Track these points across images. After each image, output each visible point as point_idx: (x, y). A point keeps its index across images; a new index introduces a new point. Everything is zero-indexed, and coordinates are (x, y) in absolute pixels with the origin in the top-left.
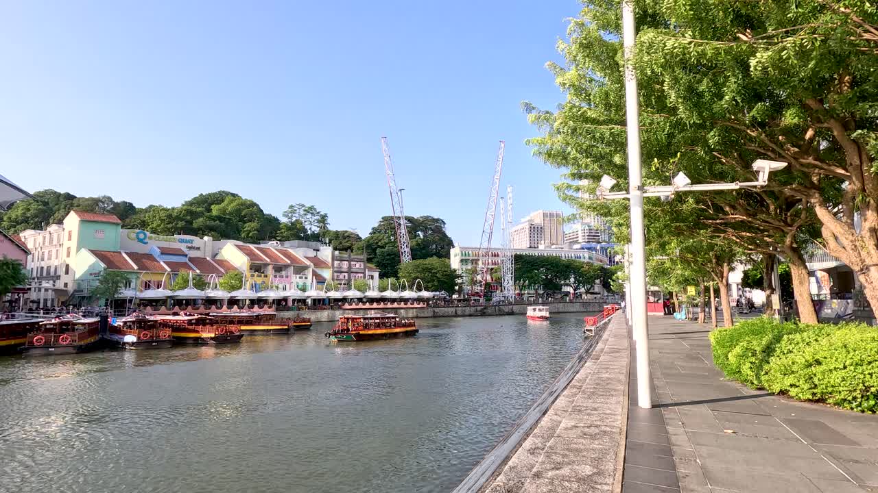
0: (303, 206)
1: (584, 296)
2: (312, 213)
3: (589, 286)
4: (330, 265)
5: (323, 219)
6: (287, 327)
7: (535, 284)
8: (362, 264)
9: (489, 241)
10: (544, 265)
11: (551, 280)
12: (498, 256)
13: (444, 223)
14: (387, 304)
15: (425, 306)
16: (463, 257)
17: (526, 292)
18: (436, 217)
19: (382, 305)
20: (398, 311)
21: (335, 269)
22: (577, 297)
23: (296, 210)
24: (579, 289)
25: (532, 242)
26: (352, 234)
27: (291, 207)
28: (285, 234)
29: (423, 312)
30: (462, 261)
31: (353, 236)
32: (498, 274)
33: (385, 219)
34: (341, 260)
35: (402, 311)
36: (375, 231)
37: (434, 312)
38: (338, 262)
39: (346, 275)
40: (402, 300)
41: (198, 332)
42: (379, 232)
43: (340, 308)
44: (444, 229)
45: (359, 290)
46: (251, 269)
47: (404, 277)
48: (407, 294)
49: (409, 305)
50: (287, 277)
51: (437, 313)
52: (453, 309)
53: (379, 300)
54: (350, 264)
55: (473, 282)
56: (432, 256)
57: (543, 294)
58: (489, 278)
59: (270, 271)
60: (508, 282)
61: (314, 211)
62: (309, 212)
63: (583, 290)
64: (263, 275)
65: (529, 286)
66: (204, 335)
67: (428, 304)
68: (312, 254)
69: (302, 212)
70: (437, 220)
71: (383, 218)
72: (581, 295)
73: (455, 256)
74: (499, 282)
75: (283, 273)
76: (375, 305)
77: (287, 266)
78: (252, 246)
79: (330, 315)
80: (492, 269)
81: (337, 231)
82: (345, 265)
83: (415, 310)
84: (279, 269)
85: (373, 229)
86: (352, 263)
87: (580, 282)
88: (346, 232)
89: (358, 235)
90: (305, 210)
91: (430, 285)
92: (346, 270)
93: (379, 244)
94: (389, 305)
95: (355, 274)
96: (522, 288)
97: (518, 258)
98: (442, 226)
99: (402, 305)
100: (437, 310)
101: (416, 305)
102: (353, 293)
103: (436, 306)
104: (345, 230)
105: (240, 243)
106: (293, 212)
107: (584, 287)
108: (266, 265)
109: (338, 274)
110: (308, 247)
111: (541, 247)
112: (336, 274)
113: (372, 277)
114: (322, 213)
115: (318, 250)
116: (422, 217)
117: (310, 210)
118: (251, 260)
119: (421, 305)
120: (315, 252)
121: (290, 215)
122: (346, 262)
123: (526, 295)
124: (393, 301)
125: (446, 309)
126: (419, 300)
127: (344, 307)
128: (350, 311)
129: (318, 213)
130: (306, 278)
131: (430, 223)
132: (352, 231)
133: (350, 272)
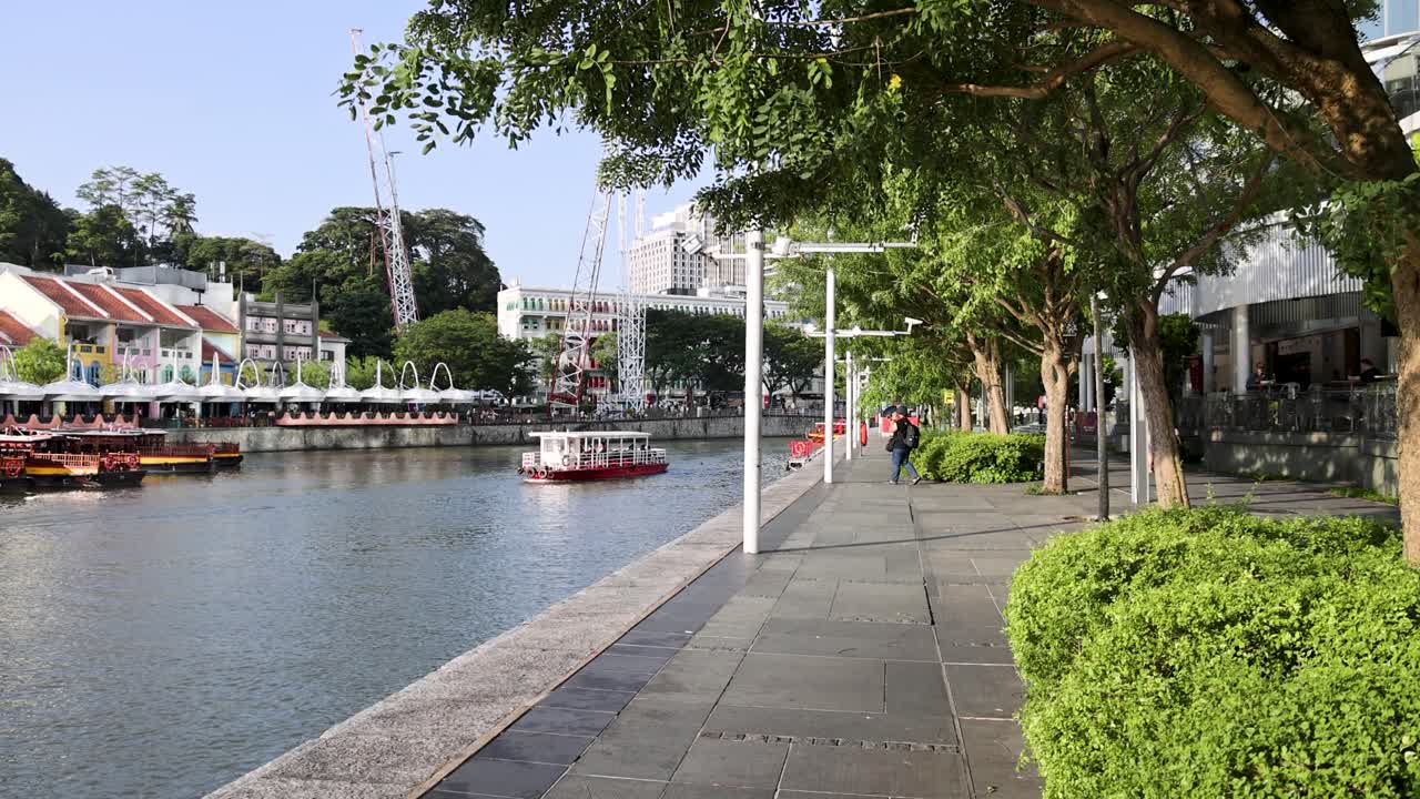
0: (131, 172)
1: (789, 402)
2: (155, 193)
3: (800, 382)
4: (236, 325)
5: (182, 209)
6: (205, 460)
7: (689, 375)
8: (309, 325)
9: (594, 277)
10: (709, 334)
11: (722, 367)
12: (607, 310)
13: (481, 228)
14: (373, 417)
15: (456, 421)
16: (529, 312)
17: (667, 392)
18: (461, 214)
19: (363, 419)
20: (398, 430)
21: (248, 336)
22: (775, 405)
23: (112, 183)
24: (781, 387)
25: (679, 276)
26: (260, 246)
27: (99, 174)
28: (88, 244)
29: (453, 436)
30: (525, 319)
31: (261, 252)
32: (608, 352)
33: (342, 214)
34: (262, 315)
35: (407, 431)
36: (311, 241)
37: (475, 434)
38: (255, 320)
39: (273, 348)
40: (405, 407)
41: (60, 465)
42: (322, 244)
43: (273, 423)
44: (479, 242)
45: (312, 385)
46: (66, 333)
47: (408, 357)
48: (418, 395)
49: (421, 419)
50: (147, 353)
51: (481, 436)
52: (516, 429)
53: (356, 408)
54: (281, 327)
55: (552, 370)
56: (453, 307)
57: (705, 397)
58: (585, 360)
59: (109, 338)
60: (632, 369)
61: (160, 188)
62: (147, 189)
63: (787, 390)
64: (94, 347)
65: (675, 378)
66: (77, 471)
67: (463, 418)
68: (189, 298)
69: (128, 189)
70: (464, 220)
71: (334, 212)
72: (783, 400)
73: (510, 307)
74: (608, 372)
75: (138, 343)
76: (348, 419)
77: (145, 329)
78: (59, 280)
79: (252, 438)
80: (592, 340)
81: (220, 240)
82: (270, 327)
83: (433, 429)
84: (126, 335)
85: (307, 235)
86: (287, 322)
87: (782, 373)
88: (244, 242)
89: (271, 251)
90: (138, 185)
91: (467, 375)
92: (273, 339)
93: (328, 273)
94: (379, 419)
95: (293, 349)
96: (659, 384)
97: (654, 318)
98: (478, 235)
99: (408, 419)
100: (481, 430)
101: (436, 419)
102: (298, 392)
103: (477, 422)
104: (239, 237)
105: (27, 271)
106: (105, 187)
107: (789, 383)
108: (101, 325)
109: (255, 347)
110: (180, 283)
111: (703, 293)
112: (249, 347)
113: (331, 356)
114: (181, 193)
115: (203, 291)
116: (427, 213)
117: (152, 184)
118: (67, 312)
119: (448, 419)
120: (196, 294)
121: (96, 194)
122: (273, 321)
123: (667, 399)
124: (386, 409)
125: (501, 429)
126: (443, 407)
127: (281, 422)
128: (294, 431)
129: (172, 192)
130: (189, 356)
131: (447, 227)
132: (259, 241)
133: (281, 342)
